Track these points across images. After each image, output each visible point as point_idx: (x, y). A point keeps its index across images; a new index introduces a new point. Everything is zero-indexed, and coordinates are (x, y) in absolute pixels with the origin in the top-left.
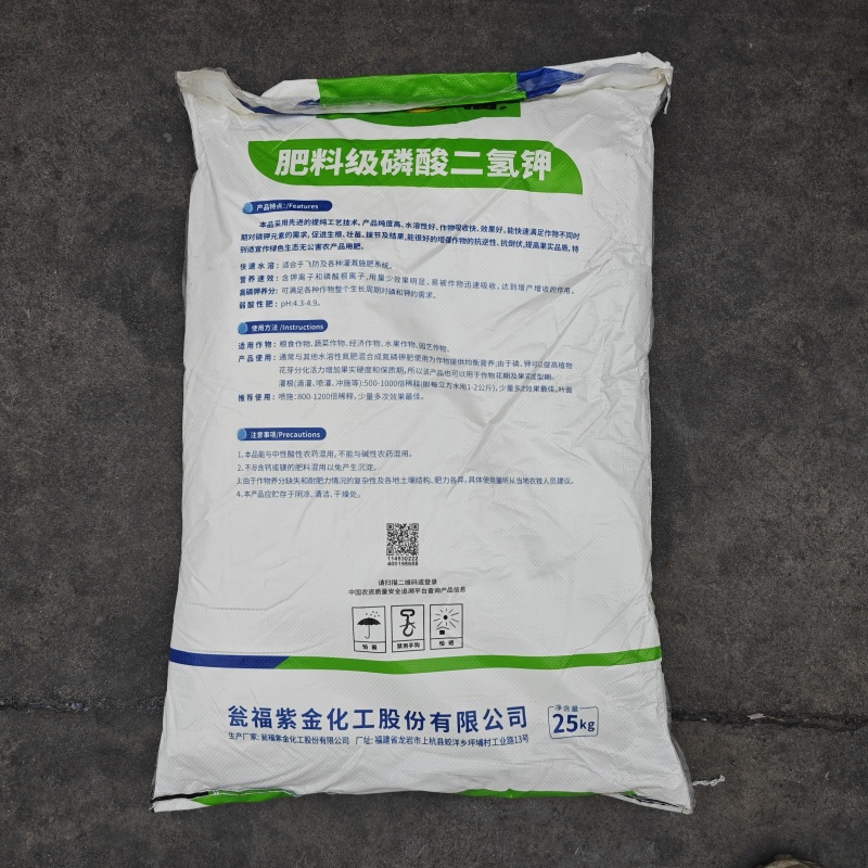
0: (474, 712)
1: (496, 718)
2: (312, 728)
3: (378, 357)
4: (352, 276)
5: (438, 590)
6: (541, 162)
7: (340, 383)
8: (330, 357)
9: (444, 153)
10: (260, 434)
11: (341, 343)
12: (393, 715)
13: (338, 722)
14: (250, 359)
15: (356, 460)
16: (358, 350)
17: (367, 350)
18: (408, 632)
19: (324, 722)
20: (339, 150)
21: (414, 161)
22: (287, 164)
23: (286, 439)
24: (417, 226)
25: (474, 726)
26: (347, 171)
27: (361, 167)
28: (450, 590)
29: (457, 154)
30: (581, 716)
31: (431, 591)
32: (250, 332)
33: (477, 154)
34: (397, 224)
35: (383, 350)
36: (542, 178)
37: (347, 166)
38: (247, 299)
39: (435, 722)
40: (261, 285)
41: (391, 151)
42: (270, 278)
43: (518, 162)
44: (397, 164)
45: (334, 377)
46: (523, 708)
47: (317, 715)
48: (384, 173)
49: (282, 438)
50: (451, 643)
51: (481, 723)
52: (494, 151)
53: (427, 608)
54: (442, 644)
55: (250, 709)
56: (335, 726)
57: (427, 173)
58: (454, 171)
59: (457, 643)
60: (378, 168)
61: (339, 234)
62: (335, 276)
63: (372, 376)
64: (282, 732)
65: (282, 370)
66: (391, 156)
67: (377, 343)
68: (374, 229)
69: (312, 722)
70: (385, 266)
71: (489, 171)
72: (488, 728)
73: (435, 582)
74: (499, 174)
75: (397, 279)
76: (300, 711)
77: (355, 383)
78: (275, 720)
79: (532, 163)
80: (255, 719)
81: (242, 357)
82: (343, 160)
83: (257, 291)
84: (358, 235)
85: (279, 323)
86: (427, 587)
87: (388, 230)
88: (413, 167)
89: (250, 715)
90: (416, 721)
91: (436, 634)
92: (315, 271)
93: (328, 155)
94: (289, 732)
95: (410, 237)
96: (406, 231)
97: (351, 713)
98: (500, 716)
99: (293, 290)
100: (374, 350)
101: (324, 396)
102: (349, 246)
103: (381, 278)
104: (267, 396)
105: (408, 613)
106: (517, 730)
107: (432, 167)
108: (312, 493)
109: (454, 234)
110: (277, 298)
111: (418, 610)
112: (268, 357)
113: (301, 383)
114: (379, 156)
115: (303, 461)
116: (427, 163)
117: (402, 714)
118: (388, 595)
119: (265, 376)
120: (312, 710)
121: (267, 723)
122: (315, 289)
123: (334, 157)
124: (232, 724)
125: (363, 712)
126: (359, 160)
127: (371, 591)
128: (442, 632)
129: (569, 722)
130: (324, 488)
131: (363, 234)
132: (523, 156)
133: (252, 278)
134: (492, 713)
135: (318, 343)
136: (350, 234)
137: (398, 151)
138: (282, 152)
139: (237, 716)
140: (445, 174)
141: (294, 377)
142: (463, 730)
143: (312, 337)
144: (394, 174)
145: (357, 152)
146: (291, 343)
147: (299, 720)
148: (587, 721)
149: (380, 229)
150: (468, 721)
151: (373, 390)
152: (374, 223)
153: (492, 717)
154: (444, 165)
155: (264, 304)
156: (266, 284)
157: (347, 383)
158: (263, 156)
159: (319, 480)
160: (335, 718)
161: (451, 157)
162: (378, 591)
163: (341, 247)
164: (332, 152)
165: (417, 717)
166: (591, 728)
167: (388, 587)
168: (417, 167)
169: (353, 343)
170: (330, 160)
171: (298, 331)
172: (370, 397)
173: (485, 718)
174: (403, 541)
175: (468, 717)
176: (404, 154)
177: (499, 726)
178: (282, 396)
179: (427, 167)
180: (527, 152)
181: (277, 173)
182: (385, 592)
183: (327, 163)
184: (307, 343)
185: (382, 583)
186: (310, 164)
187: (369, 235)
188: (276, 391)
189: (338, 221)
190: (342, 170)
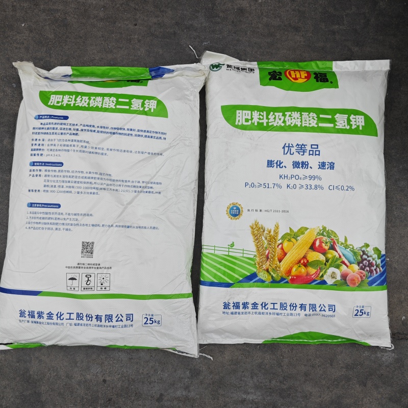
0: (112, 315)
1: (121, 317)
2: (50, 319)
3: (83, 177)
4: (74, 146)
5: (100, 268)
6: (152, 105)
7: (67, 187)
8: (64, 177)
9: (115, 99)
10: (35, 205)
11: (68, 171)
12: (81, 315)
13: (60, 317)
14: (33, 176)
15: (72, 217)
16: (74, 174)
17: (78, 175)
18: (88, 283)
19: (55, 317)
20: (74, 96)
21: (103, 102)
22: (53, 101)
23: (45, 207)
24: (101, 127)
25: (111, 320)
26: (76, 105)
27: (82, 103)
28: (105, 268)
29: (120, 100)
30: (155, 318)
31: (98, 268)
32: (34, 165)
33: (128, 100)
34: (94, 126)
35: (85, 175)
36: (152, 111)
37: (76, 102)
38: (34, 152)
39: (96, 318)
40: (39, 148)
41: (95, 97)
42: (43, 145)
43: (143, 104)
44: (96, 103)
45: (65, 184)
46: (132, 314)
47: (52, 314)
48: (90, 106)
49: (43, 207)
50: (105, 288)
51: (114, 319)
52: (134, 99)
53: (96, 275)
54: (102, 288)
55: (27, 311)
56: (59, 318)
57: (107, 107)
58: (118, 107)
59: (108, 289)
60: (89, 104)
61: (70, 129)
62: (68, 146)
63: (80, 185)
64: (39, 320)
65: (45, 181)
66: (94, 100)
67: (82, 172)
68: (84, 128)
69: (50, 316)
70: (88, 142)
71: (131, 107)
72: (117, 321)
73: (99, 265)
74: (135, 109)
75: (92, 148)
76: (46, 312)
77: (73, 187)
78: (36, 316)
79: (149, 105)
80: (29, 315)
81: (30, 175)
82: (75, 100)
83: (37, 150)
84: (77, 130)
85: (45, 163)
86: (96, 267)
87: (90, 128)
88: (102, 104)
89: (27, 313)
90: (90, 318)
91: (99, 285)
92: (60, 143)
93: (70, 98)
94: (41, 320)
95: (98, 132)
96: (97, 129)
97: (65, 314)
98: (123, 317)
99: (51, 150)
100: (81, 175)
101: (61, 192)
102: (74, 134)
103: (86, 147)
104: (39, 191)
105: (88, 276)
106: (129, 322)
107: (110, 105)
108: (54, 229)
109: (116, 131)
110: (45, 153)
111: (93, 275)
112: (40, 175)
113: (52, 186)
114: (90, 99)
115: (51, 216)
116: (108, 103)
117: (85, 315)
118: (81, 269)
119: (39, 183)
120: (50, 312)
121: (33, 317)
122: (59, 150)
123: (72, 99)
124: (20, 316)
125: (70, 314)
126: (81, 100)
127: (74, 267)
128: (102, 284)
129: (150, 320)
130: (58, 227)
131: (80, 129)
132: (145, 102)
133: (36, 144)
134: (119, 316)
135: (59, 171)
136: (74, 129)
137: (97, 97)
138: (52, 96)
139: (22, 314)
140: (114, 107)
141: (50, 184)
142: (107, 321)
143: (57, 169)
144: (94, 106)
145: (81, 97)
146: (49, 171)
147: (45, 316)
148: (157, 320)
149: (87, 128)
150: (109, 318)
151: (80, 190)
152: (84, 126)
153: (119, 317)
154: (114, 104)
155: (40, 155)
156: (41, 147)
157: (70, 187)
158: (44, 97)
159: (57, 224)
160: (59, 316)
161: (117, 101)
162: (77, 267)
163: (70, 134)
164: (71, 97)
165: (90, 316)
166: (159, 323)
167: (81, 266)
168: (104, 104)
169: (73, 172)
170: (70, 100)
171: (52, 166)
172: (78, 193)
173: (116, 317)
174: (88, 248)
175: (109, 317)
176: (99, 99)
177: (121, 320)
178: (44, 191)
179: (107, 105)
180: (147, 101)
181: (49, 104)
182: (79, 268)
183: (69, 101)
184: (55, 171)
185: (79, 264)
186: (62, 101)
187: (82, 130)
188: (42, 189)
189: (70, 124)
190: (74, 104)
